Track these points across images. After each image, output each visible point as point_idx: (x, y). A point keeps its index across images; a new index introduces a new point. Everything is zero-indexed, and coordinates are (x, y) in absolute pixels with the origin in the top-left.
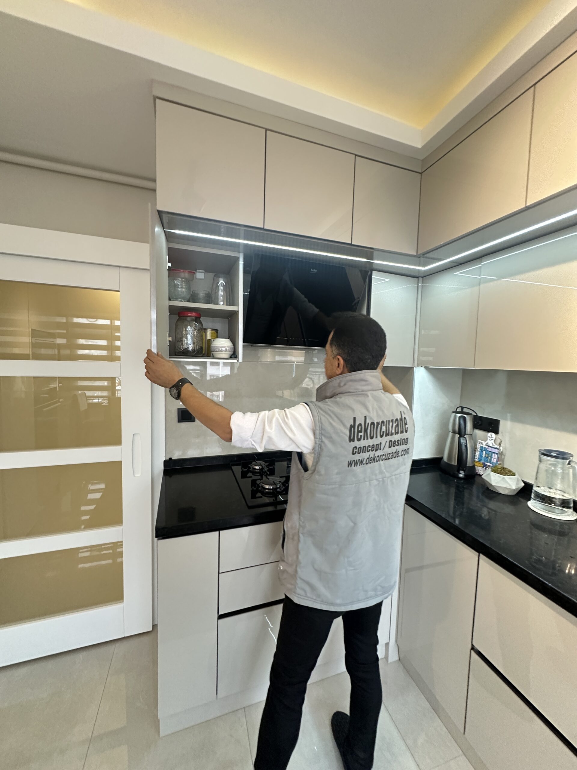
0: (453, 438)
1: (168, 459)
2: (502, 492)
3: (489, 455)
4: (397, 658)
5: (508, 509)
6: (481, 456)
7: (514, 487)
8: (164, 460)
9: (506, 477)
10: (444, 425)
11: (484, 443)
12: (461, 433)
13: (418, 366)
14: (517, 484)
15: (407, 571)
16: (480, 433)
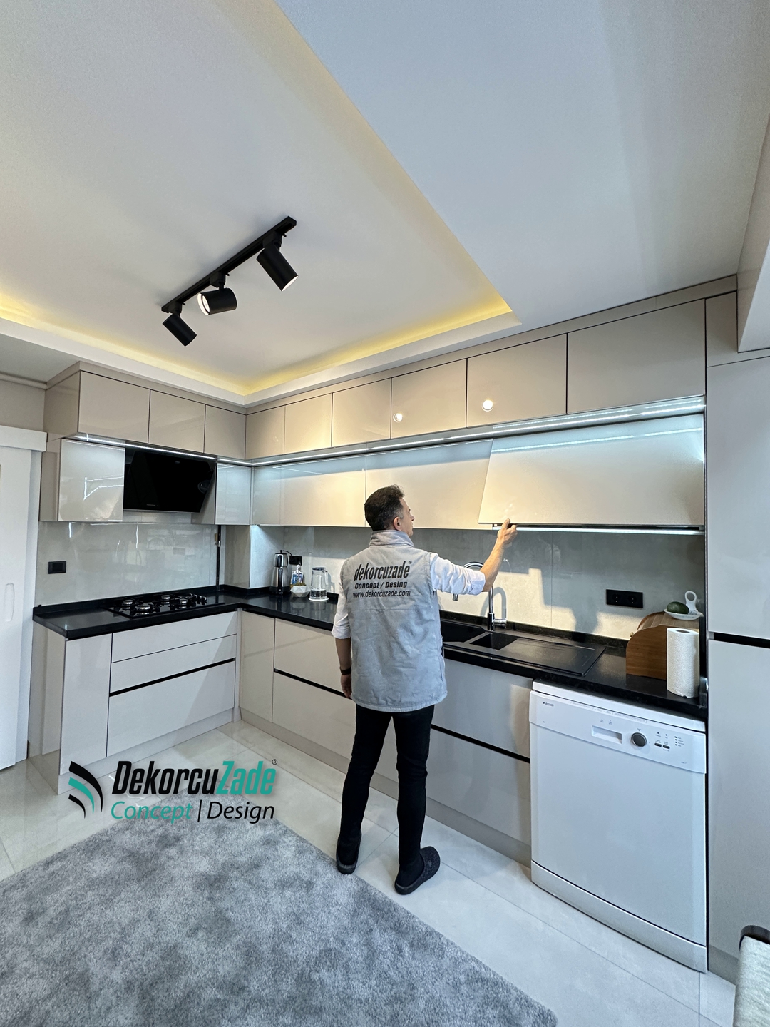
0: (276, 571)
1: (37, 606)
2: (299, 596)
3: (297, 577)
4: (239, 718)
5: (302, 605)
6: (294, 580)
7: (304, 592)
8: (34, 606)
9: (301, 588)
10: (272, 562)
11: (295, 572)
12: (278, 565)
13: (253, 525)
14: (306, 590)
15: (245, 656)
16: (293, 566)
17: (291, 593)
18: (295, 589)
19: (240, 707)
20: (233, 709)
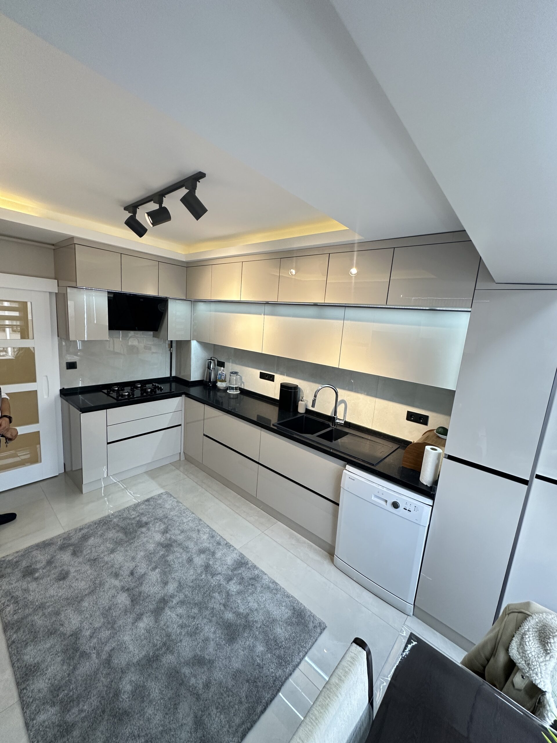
0: (208, 371)
1: (62, 388)
2: (221, 389)
3: (221, 375)
4: (184, 459)
5: (224, 394)
6: (219, 377)
7: (225, 386)
8: (60, 389)
9: (223, 383)
10: (205, 365)
11: (220, 372)
12: (209, 368)
13: (193, 340)
14: (226, 385)
15: (187, 423)
16: (219, 368)
17: (216, 386)
18: (219, 384)
19: (184, 453)
20: (180, 453)
